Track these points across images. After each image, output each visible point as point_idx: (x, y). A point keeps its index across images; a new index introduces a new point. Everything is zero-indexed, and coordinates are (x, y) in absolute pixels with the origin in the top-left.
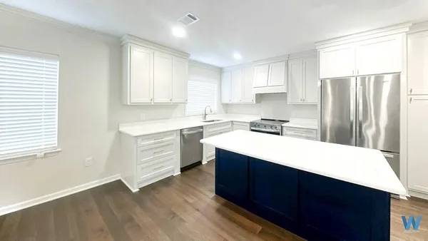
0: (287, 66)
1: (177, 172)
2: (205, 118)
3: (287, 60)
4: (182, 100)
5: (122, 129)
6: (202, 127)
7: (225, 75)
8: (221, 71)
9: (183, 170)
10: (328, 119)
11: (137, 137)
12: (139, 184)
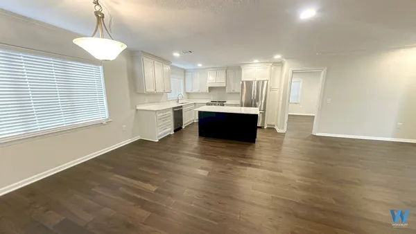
0: (226, 72)
1: (172, 133)
2: (178, 102)
3: (227, 69)
4: (168, 91)
5: (138, 108)
6: (182, 107)
7: (186, 73)
8: (185, 71)
9: (175, 131)
10: (244, 100)
11: (156, 111)
12: (158, 137)
